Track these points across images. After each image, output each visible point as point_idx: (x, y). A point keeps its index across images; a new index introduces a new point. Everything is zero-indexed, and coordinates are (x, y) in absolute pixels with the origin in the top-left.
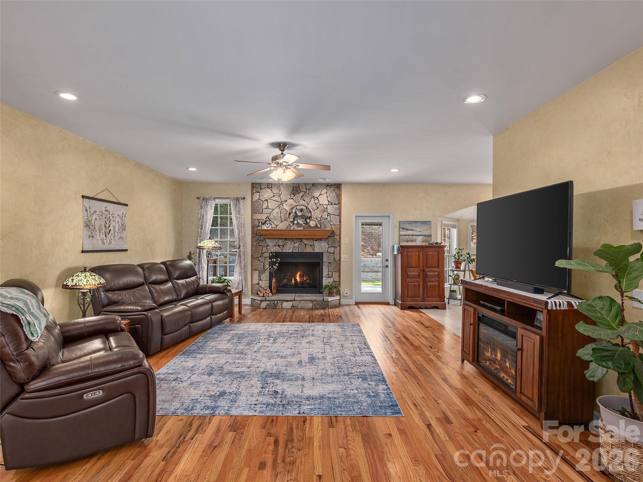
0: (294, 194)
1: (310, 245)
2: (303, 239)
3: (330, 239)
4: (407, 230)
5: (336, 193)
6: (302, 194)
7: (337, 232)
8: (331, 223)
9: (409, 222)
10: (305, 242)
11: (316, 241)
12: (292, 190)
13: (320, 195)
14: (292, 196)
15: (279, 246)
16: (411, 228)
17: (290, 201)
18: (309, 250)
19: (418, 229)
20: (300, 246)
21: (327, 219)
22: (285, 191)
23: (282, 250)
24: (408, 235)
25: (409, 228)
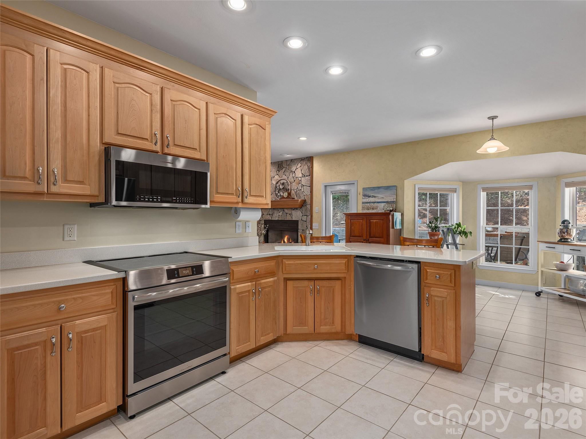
0: (278, 171)
1: (290, 214)
2: (285, 208)
3: (304, 208)
4: (369, 197)
5: (307, 166)
6: (284, 170)
7: (308, 201)
8: (304, 194)
9: (371, 189)
10: (286, 211)
11: (294, 210)
12: (278, 167)
13: (296, 169)
14: (278, 172)
15: (270, 215)
16: (373, 195)
17: (277, 177)
18: (289, 218)
19: (380, 196)
20: (283, 215)
21: (301, 190)
22: (273, 169)
23: (272, 218)
24: (370, 203)
25: (371, 195)
